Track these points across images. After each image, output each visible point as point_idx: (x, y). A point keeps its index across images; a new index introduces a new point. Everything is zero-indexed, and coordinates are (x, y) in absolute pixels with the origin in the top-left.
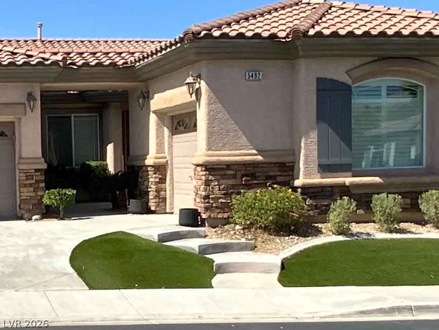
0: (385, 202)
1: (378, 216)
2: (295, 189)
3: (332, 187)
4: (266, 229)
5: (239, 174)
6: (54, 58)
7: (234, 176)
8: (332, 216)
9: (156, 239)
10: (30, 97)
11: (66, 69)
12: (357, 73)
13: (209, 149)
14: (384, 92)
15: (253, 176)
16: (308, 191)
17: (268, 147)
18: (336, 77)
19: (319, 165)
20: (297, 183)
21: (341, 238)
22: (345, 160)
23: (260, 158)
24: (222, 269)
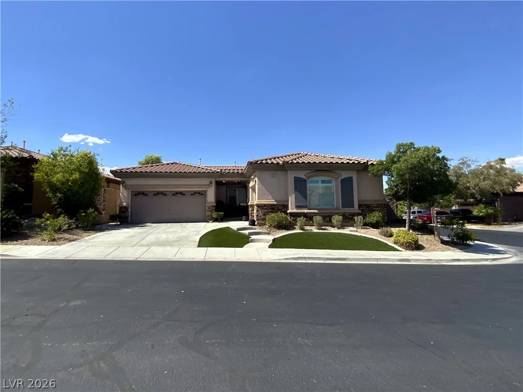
0: (318, 219)
1: (315, 224)
2: (287, 214)
3: (301, 213)
4: (275, 227)
5: (269, 208)
6: (218, 170)
7: (267, 209)
8: (298, 223)
9: (236, 230)
10: (211, 183)
11: (221, 174)
12: (308, 175)
13: (258, 200)
14: (320, 182)
15: (274, 209)
16: (292, 214)
17: (279, 199)
18: (301, 177)
19: (296, 206)
20: (288, 212)
21: (301, 231)
22: (305, 204)
23: (276, 203)
24: (252, 241)
